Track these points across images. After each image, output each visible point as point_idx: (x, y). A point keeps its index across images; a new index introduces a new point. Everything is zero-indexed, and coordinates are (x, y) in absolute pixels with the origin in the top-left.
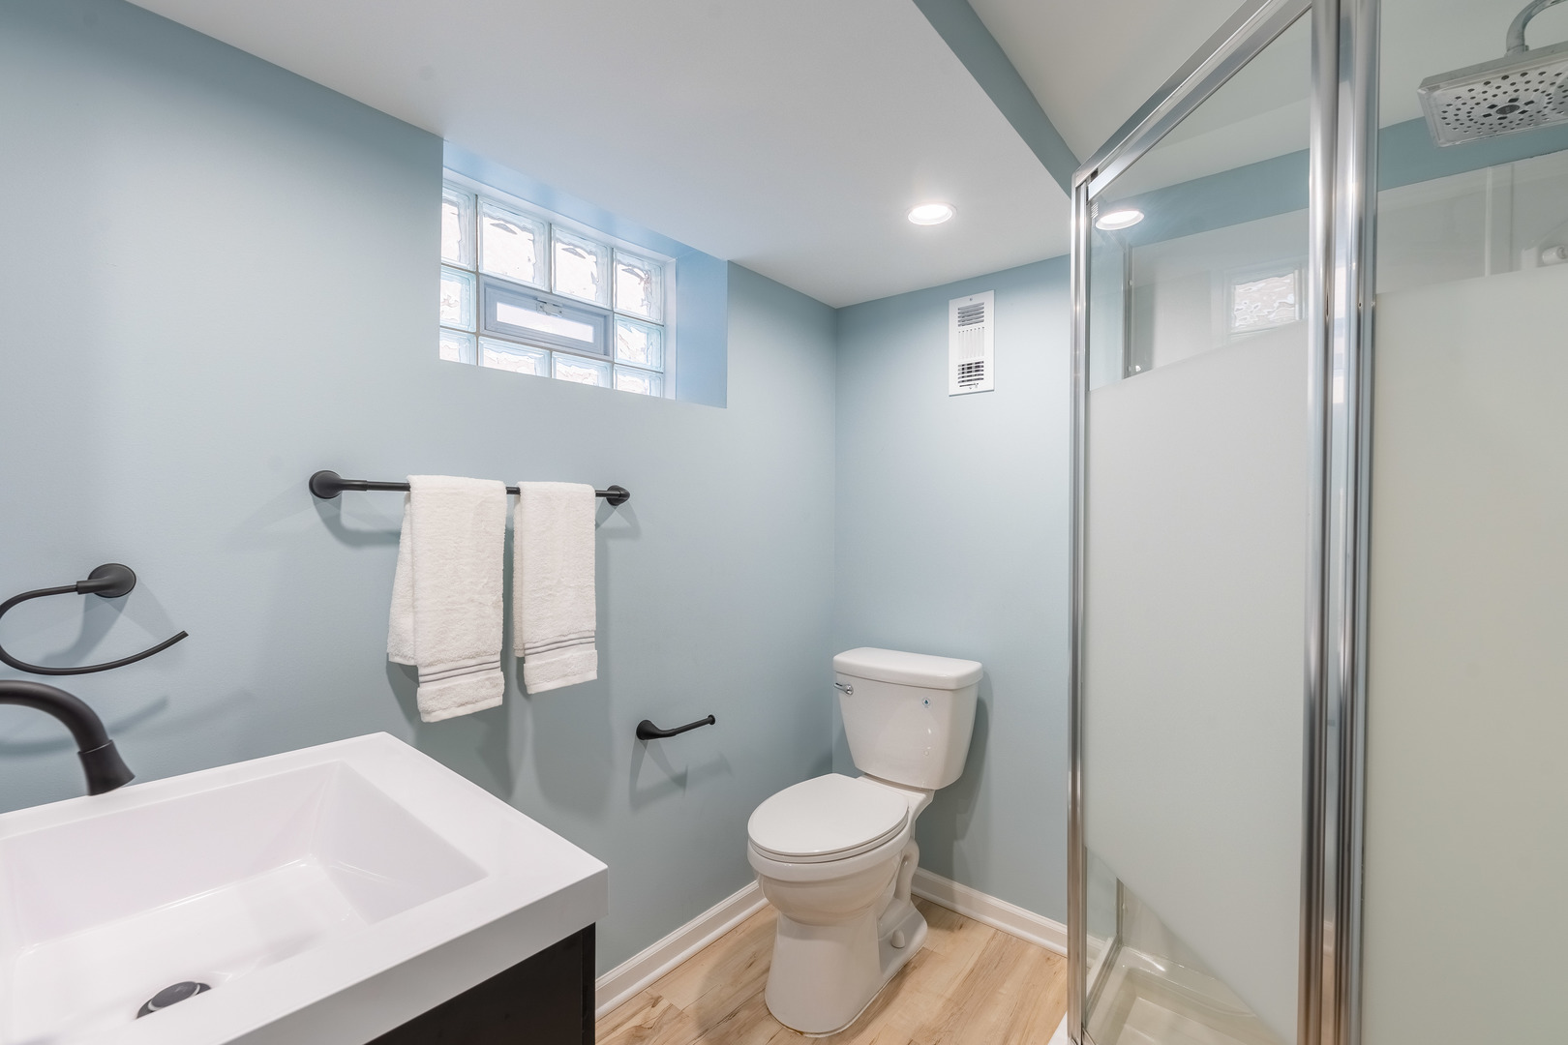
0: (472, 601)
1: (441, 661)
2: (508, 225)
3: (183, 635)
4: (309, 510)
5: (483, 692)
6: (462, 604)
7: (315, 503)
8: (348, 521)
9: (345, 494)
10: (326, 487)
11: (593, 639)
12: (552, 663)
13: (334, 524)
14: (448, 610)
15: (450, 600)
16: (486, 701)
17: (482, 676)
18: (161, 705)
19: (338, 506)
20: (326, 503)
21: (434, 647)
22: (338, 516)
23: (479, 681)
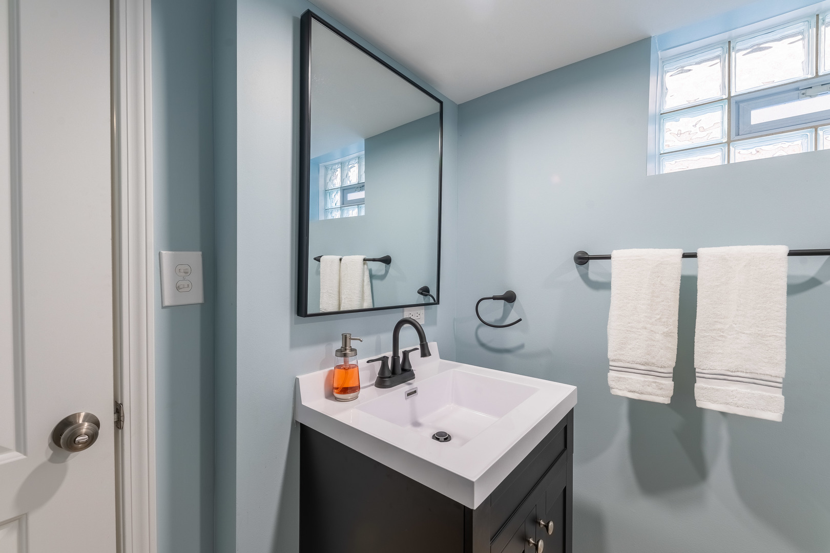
0: (646, 328)
1: (619, 360)
2: (761, 46)
3: (520, 320)
4: (574, 271)
5: (649, 389)
6: (638, 329)
7: (577, 267)
8: (592, 276)
9: (591, 261)
10: (582, 259)
11: (781, 385)
12: (718, 390)
13: (585, 277)
14: (628, 331)
15: (629, 325)
16: (651, 396)
17: (650, 379)
18: (522, 346)
19: (587, 269)
20: (582, 267)
21: (616, 351)
22: (587, 274)
23: (645, 381)
